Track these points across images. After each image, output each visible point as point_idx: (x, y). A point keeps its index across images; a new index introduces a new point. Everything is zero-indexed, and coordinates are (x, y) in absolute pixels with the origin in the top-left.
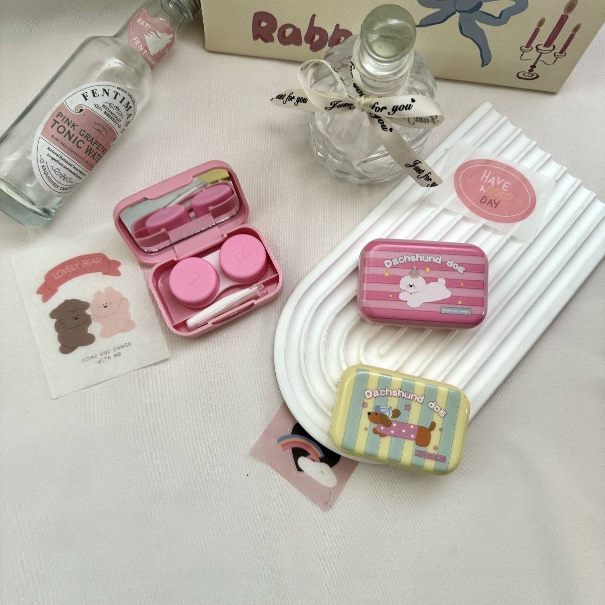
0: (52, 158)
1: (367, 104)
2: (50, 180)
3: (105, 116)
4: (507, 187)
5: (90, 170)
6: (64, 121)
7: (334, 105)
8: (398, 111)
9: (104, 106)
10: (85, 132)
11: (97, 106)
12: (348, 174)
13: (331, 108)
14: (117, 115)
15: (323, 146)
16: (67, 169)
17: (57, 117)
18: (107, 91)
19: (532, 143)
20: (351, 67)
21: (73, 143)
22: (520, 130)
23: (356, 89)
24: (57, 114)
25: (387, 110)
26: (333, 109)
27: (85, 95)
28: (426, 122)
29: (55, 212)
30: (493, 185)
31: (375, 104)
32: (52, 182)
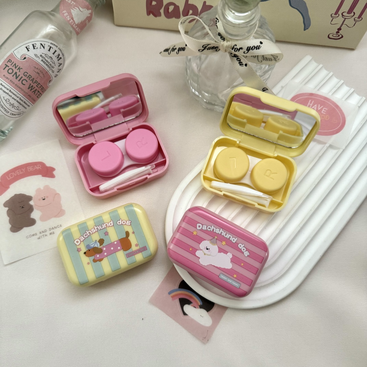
0: (4, 91)
1: (229, 46)
2: (2, 107)
3: (42, 63)
4: (325, 111)
5: (33, 103)
6: (13, 65)
7: (205, 47)
8: (251, 50)
9: (41, 56)
10: (28, 73)
11: (36, 55)
12: (214, 105)
13: (203, 50)
14: (51, 63)
15: (197, 84)
16: (15, 100)
17: (7, 62)
18: (44, 45)
19: (340, 82)
20: (216, 21)
21: (19, 81)
22: (331, 74)
23: (220, 37)
24: (8, 60)
25: (243, 50)
26: (204, 50)
27: (28, 47)
28: (270, 60)
31: (234, 46)
32: (4, 108)
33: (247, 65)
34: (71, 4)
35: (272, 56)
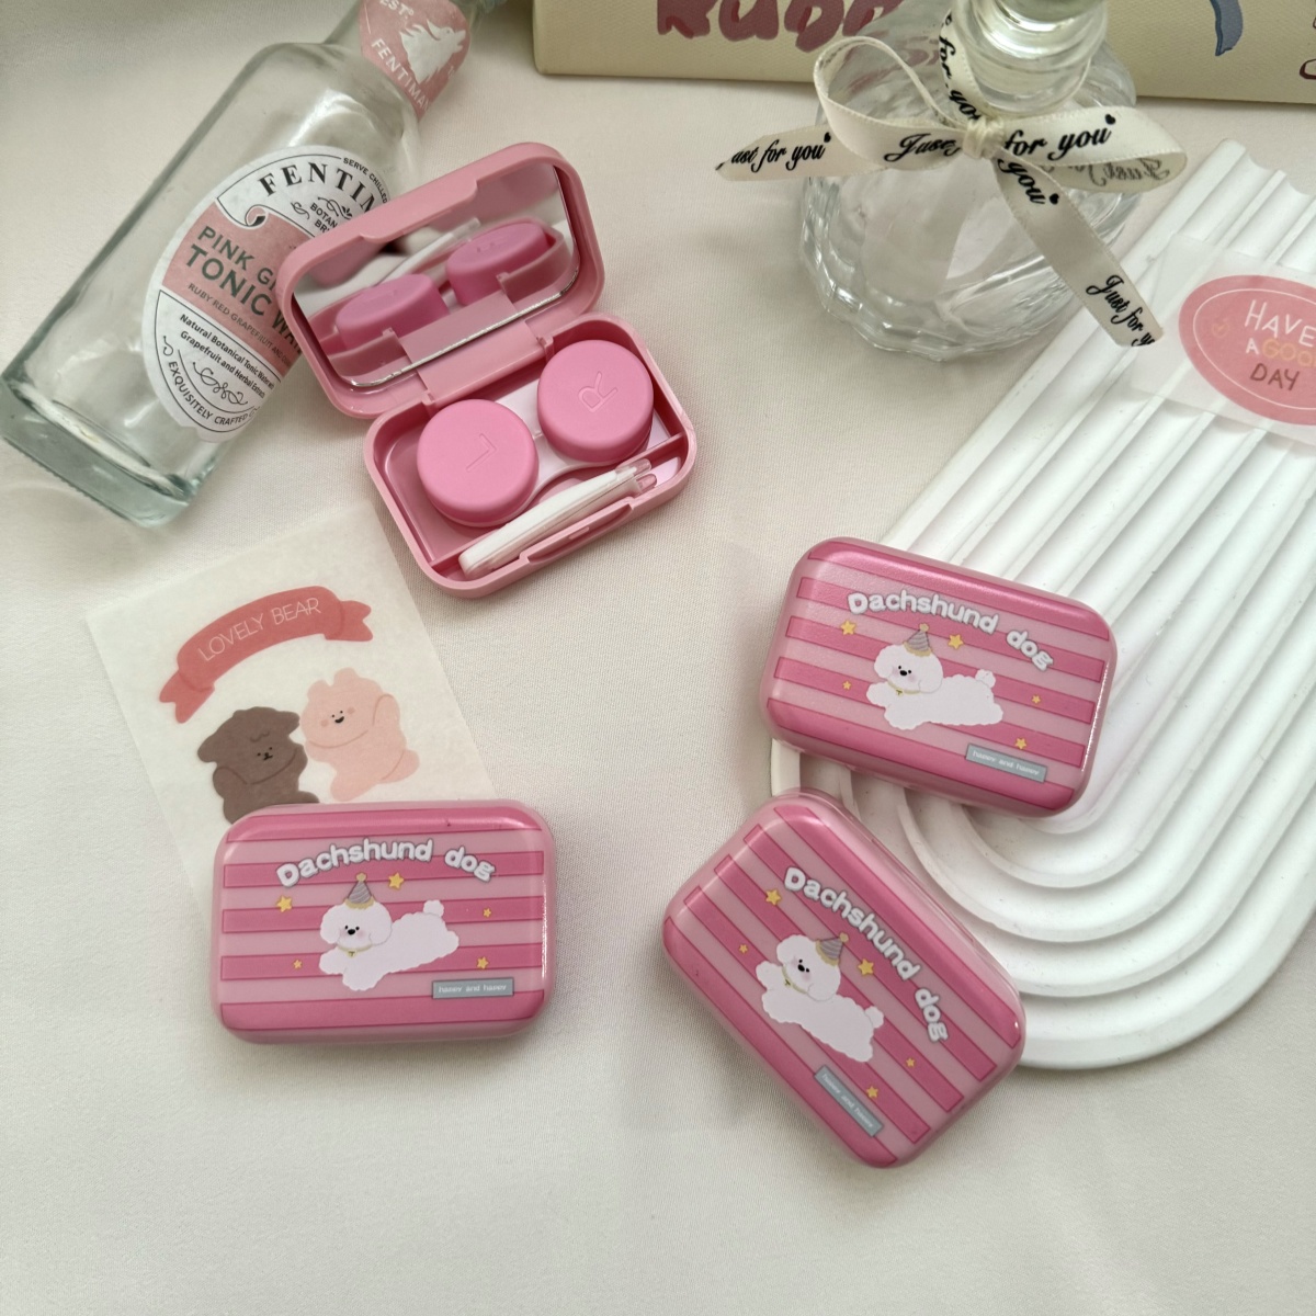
0: (192, 342)
1: (996, 135)
2: (190, 399)
4: (1312, 337)
6: (219, 247)
7: (909, 145)
8: (1075, 148)
9: (314, 207)
10: (272, 274)
11: (296, 206)
13: (901, 156)
16: (231, 369)
17: (200, 238)
18: (321, 169)
20: (943, 51)
21: (243, 301)
23: (958, 106)
24: (201, 231)
25: (1046, 147)
26: (906, 156)
27: (268, 180)
28: (1134, 177)
29: (198, 485)
30: (1276, 336)
31: (1013, 136)
32: (195, 403)
33: (1060, 200)
34: (401, 13)
35: (1140, 163)
